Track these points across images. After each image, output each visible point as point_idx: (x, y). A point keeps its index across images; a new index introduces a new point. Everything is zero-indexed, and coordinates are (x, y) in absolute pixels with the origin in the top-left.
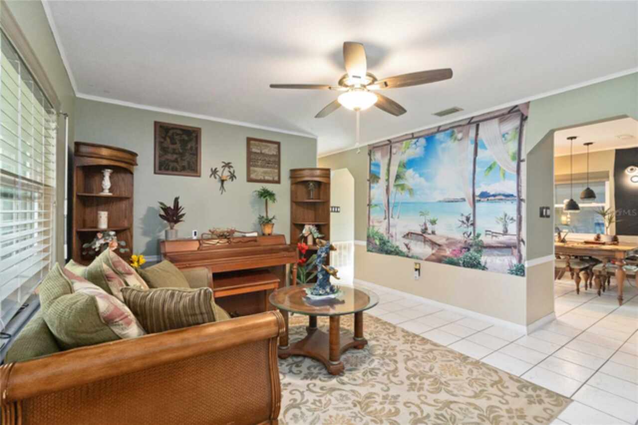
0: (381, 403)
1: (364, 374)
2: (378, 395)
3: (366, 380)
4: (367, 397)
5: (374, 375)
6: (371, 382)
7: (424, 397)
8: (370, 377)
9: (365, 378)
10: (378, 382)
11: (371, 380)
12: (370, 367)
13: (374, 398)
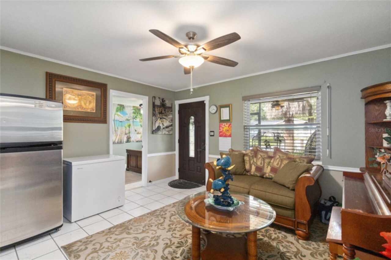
0: (177, 227)
1: (186, 242)
2: (178, 231)
3: (185, 238)
4: (183, 229)
5: (180, 242)
6: (182, 237)
7: (154, 233)
8: (183, 240)
9: (185, 239)
10: (178, 238)
11: (182, 238)
12: (183, 247)
13: (180, 229)
